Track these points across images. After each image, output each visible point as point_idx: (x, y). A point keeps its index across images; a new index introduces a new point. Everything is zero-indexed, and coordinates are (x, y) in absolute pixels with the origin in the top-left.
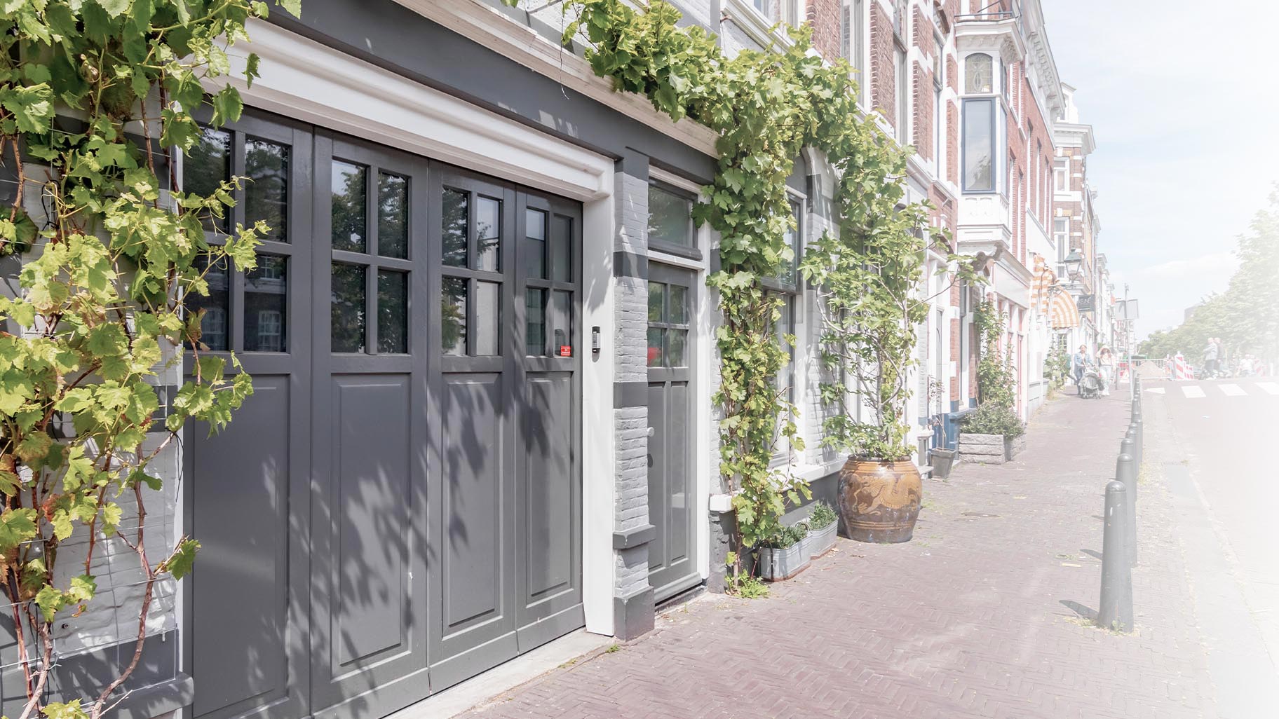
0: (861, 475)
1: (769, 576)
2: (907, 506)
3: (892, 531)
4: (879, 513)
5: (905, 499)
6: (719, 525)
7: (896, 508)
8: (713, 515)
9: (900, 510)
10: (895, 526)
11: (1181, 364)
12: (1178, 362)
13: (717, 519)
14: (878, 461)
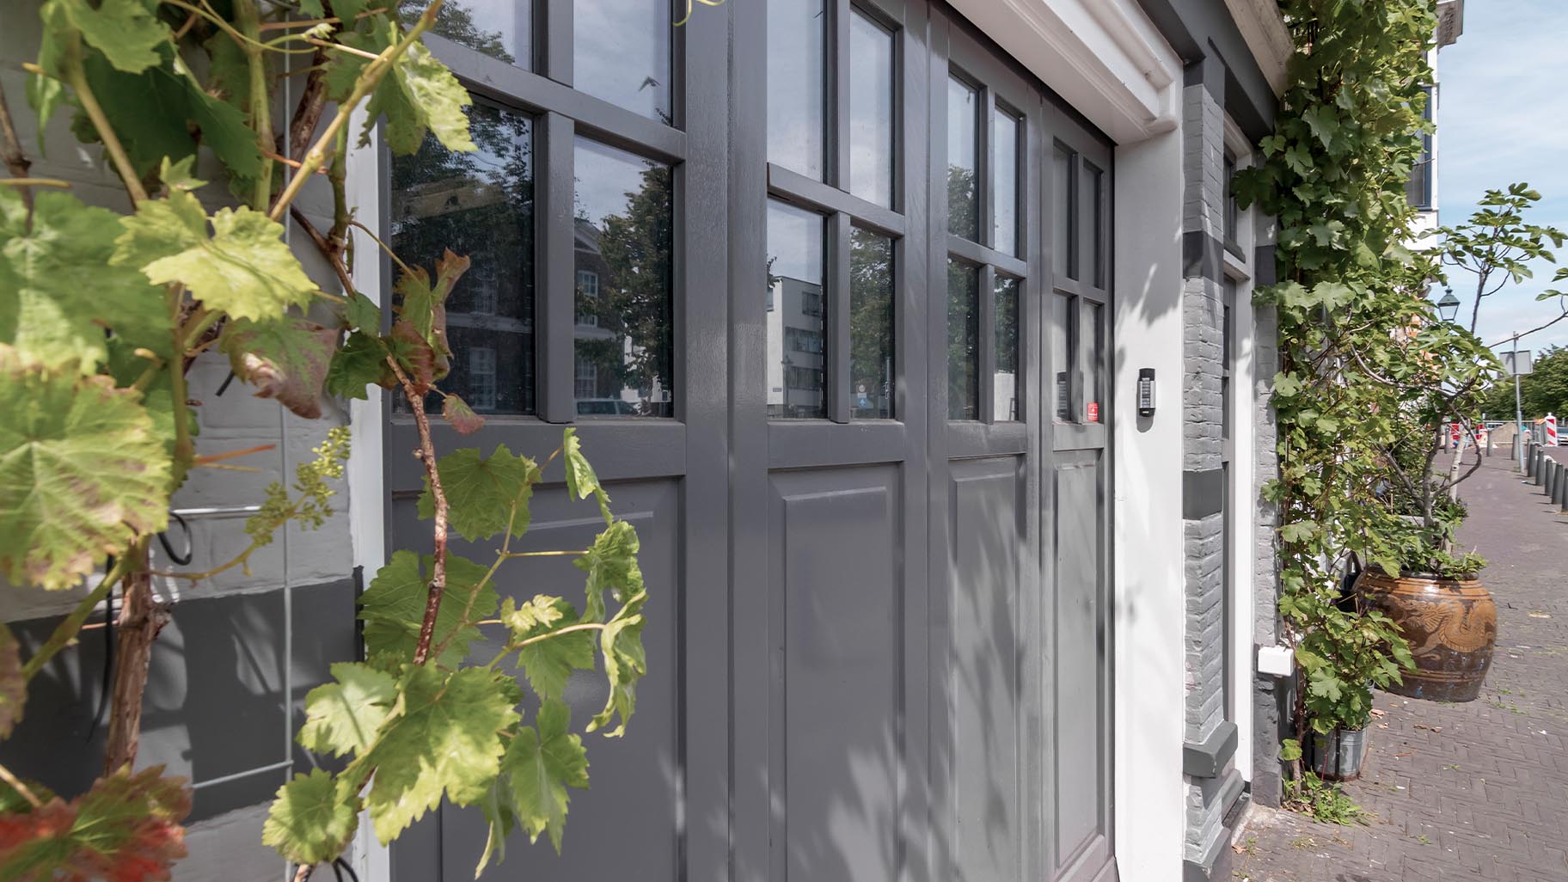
0: (1402, 597)
1: (1332, 772)
2: (1482, 649)
3: (1456, 684)
4: (1438, 657)
5: (1480, 637)
6: (1272, 696)
7: (1466, 650)
8: (1262, 679)
9: (1472, 655)
10: (1462, 677)
11: (1554, 427)
12: (1550, 425)
13: (1270, 686)
14: (1432, 578)
